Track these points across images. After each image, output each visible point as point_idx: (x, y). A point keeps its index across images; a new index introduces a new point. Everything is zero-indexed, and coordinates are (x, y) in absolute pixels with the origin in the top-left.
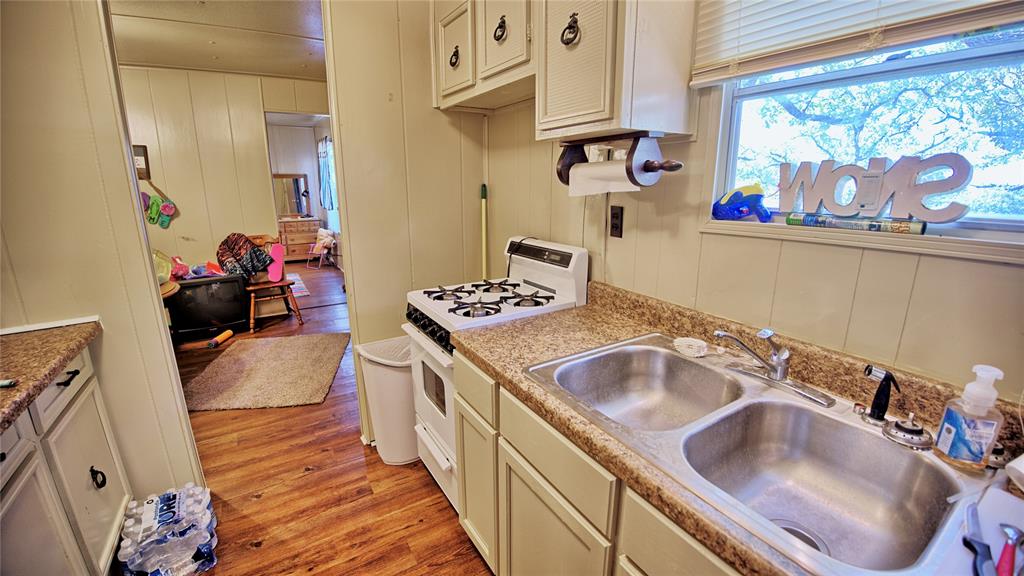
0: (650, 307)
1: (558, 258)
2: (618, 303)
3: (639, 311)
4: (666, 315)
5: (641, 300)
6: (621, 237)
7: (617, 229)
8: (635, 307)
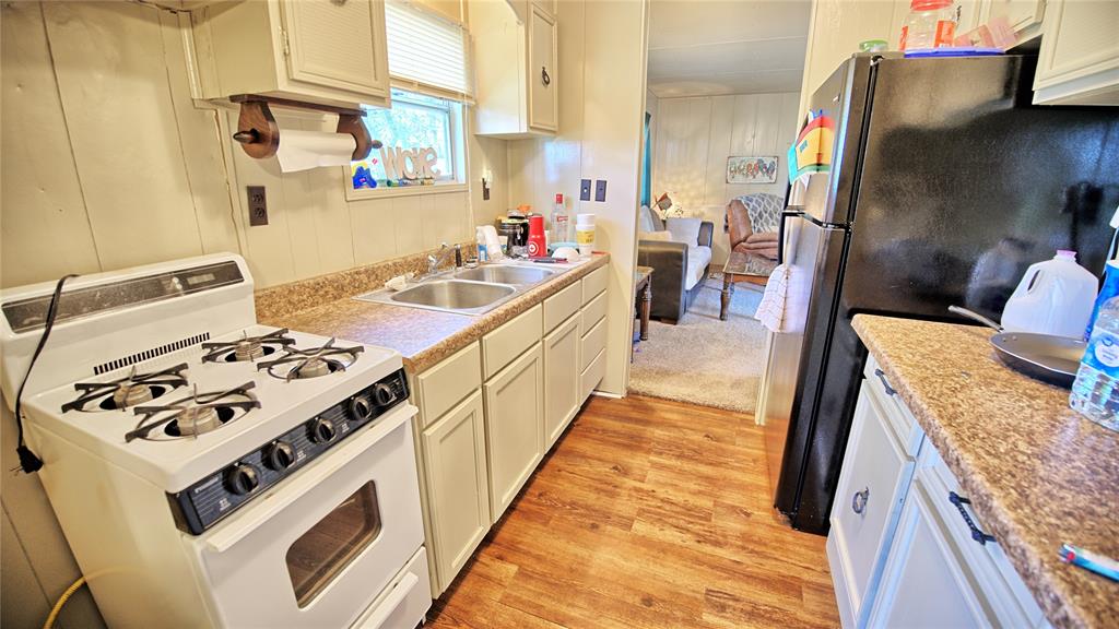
0: (331, 282)
1: (210, 277)
2: (295, 298)
3: (321, 293)
4: (348, 281)
5: (320, 280)
6: (266, 223)
7: (259, 215)
8: (317, 291)
